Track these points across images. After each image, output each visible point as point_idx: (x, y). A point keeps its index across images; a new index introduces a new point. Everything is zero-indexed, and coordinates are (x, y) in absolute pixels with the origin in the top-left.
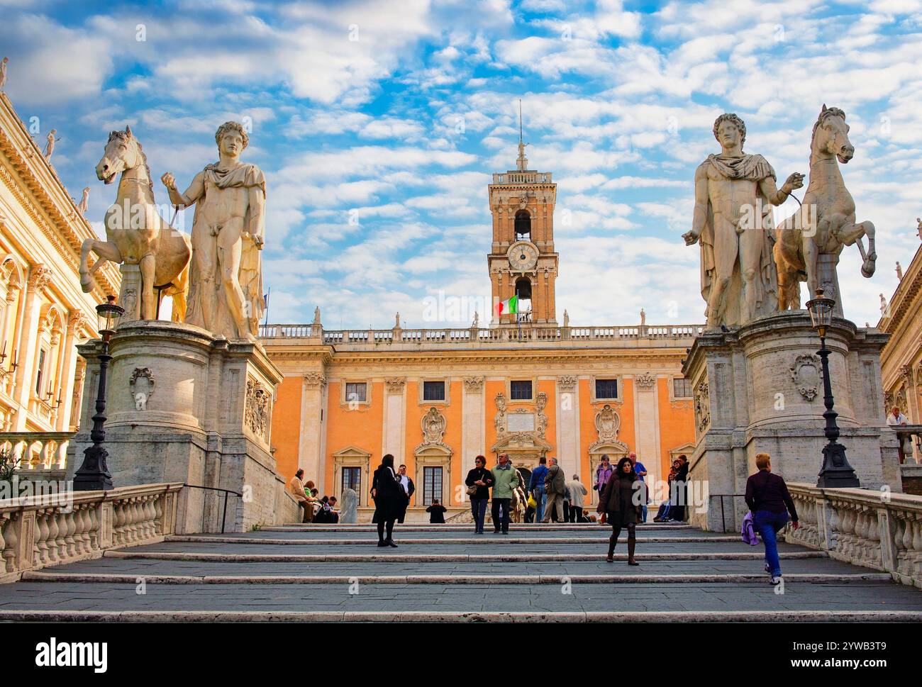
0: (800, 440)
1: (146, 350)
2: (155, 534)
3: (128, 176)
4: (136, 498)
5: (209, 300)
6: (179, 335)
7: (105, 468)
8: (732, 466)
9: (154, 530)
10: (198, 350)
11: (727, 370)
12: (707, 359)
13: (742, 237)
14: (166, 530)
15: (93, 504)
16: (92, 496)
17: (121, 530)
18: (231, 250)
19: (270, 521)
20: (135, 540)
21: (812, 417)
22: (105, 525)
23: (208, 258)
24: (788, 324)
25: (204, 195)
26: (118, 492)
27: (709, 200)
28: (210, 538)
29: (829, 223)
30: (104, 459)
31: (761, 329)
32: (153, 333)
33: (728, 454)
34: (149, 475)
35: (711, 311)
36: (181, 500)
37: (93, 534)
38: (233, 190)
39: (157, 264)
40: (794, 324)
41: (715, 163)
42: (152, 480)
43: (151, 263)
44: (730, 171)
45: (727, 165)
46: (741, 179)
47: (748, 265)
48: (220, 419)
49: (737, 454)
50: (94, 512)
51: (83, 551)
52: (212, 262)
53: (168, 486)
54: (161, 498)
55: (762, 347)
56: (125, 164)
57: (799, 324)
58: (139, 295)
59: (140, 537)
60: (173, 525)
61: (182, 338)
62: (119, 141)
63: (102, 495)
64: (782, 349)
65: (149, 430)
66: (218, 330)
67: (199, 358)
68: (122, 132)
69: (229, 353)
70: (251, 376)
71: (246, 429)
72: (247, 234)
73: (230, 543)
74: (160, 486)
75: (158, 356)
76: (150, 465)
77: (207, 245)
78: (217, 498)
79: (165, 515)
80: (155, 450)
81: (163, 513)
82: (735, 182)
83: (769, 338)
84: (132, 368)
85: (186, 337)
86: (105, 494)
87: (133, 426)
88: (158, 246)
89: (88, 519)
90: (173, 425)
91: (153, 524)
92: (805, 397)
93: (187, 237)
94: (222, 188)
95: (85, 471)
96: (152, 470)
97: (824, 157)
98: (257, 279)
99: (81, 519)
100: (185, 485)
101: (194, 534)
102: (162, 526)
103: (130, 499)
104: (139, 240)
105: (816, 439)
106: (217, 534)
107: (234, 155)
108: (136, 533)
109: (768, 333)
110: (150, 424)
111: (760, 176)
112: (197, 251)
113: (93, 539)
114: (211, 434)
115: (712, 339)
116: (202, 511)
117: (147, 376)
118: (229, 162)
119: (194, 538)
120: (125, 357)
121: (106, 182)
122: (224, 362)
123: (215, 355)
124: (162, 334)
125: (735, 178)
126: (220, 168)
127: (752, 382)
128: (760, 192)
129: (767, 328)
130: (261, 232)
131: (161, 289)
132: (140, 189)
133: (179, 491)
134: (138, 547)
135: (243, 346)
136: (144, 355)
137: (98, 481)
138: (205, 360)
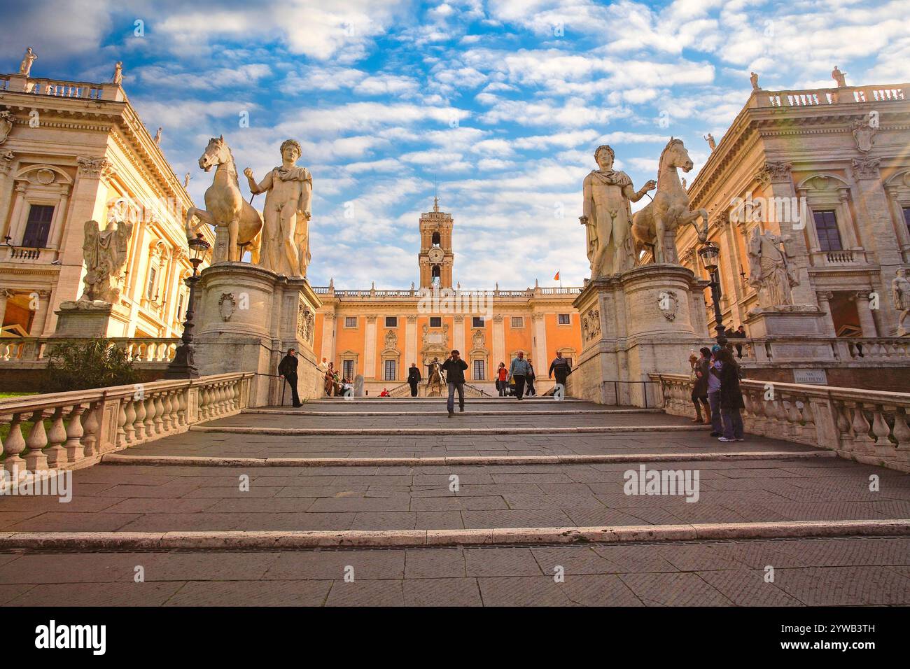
0: (667, 346)
1: (230, 281)
2: (233, 408)
3: (221, 167)
4: (219, 384)
5: (274, 253)
6: (253, 272)
7: (192, 362)
8: (617, 362)
9: (233, 406)
10: (266, 283)
11: (611, 301)
12: (598, 294)
13: (615, 220)
14: (242, 405)
15: (181, 390)
16: (179, 384)
17: (206, 408)
18: (289, 220)
19: (313, 396)
20: (217, 414)
21: (674, 331)
22: (192, 406)
23: (274, 225)
24: (657, 272)
25: (272, 186)
26: (202, 380)
27: (592, 198)
28: (273, 411)
29: (674, 210)
30: (192, 355)
31: (638, 275)
32: (235, 270)
33: (614, 355)
34: (232, 366)
35: (594, 266)
36: (253, 384)
37: (182, 413)
38: (291, 182)
39: (240, 228)
40: (661, 272)
41: (597, 175)
42: (233, 370)
43: (236, 226)
44: (607, 180)
45: (604, 176)
46: (614, 184)
47: (618, 238)
48: (281, 329)
49: (621, 355)
50: (182, 396)
51: (170, 428)
52: (277, 228)
53: (244, 375)
54: (238, 383)
55: (638, 286)
56: (219, 159)
57: (664, 271)
58: (227, 247)
59: (222, 412)
60: (248, 401)
61: (255, 274)
62: (215, 144)
63: (189, 383)
64: (652, 287)
65: (231, 335)
66: (280, 270)
67: (267, 288)
68: (217, 139)
69: (287, 286)
70: (301, 301)
71: (298, 337)
72: (300, 211)
73: (288, 414)
74: (238, 375)
75: (239, 285)
76: (232, 360)
77: (274, 217)
78: (278, 382)
79: (242, 395)
80: (235, 350)
81: (240, 393)
82: (610, 187)
83: (643, 280)
84: (221, 293)
85: (258, 273)
86: (191, 382)
87: (221, 333)
88: (240, 215)
89: (177, 402)
90: (248, 333)
91: (232, 401)
92: (668, 318)
93: (261, 213)
94: (284, 181)
95: (176, 365)
96: (233, 363)
97: (670, 170)
98: (306, 241)
99: (170, 403)
100: (256, 374)
101: (262, 407)
102: (239, 402)
103: (213, 385)
104: (228, 210)
105: (677, 346)
106: (278, 407)
107: (292, 161)
108: (218, 409)
109: (642, 277)
110: (233, 331)
111: (625, 183)
112: (267, 221)
113: (180, 418)
114: (274, 339)
115: (602, 282)
116: (267, 391)
117: (231, 299)
118: (289, 166)
119: (262, 410)
120: (216, 286)
121: (205, 171)
122: (284, 292)
123: (278, 287)
124: (242, 271)
125: (611, 184)
126: (283, 169)
127: (630, 309)
128: (623, 194)
129: (643, 274)
130: (309, 209)
131: (243, 245)
132: (229, 177)
133: (252, 378)
134: (221, 421)
135: (297, 281)
136: (229, 285)
137: (185, 372)
138: (271, 290)
